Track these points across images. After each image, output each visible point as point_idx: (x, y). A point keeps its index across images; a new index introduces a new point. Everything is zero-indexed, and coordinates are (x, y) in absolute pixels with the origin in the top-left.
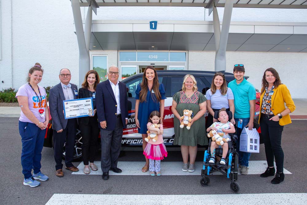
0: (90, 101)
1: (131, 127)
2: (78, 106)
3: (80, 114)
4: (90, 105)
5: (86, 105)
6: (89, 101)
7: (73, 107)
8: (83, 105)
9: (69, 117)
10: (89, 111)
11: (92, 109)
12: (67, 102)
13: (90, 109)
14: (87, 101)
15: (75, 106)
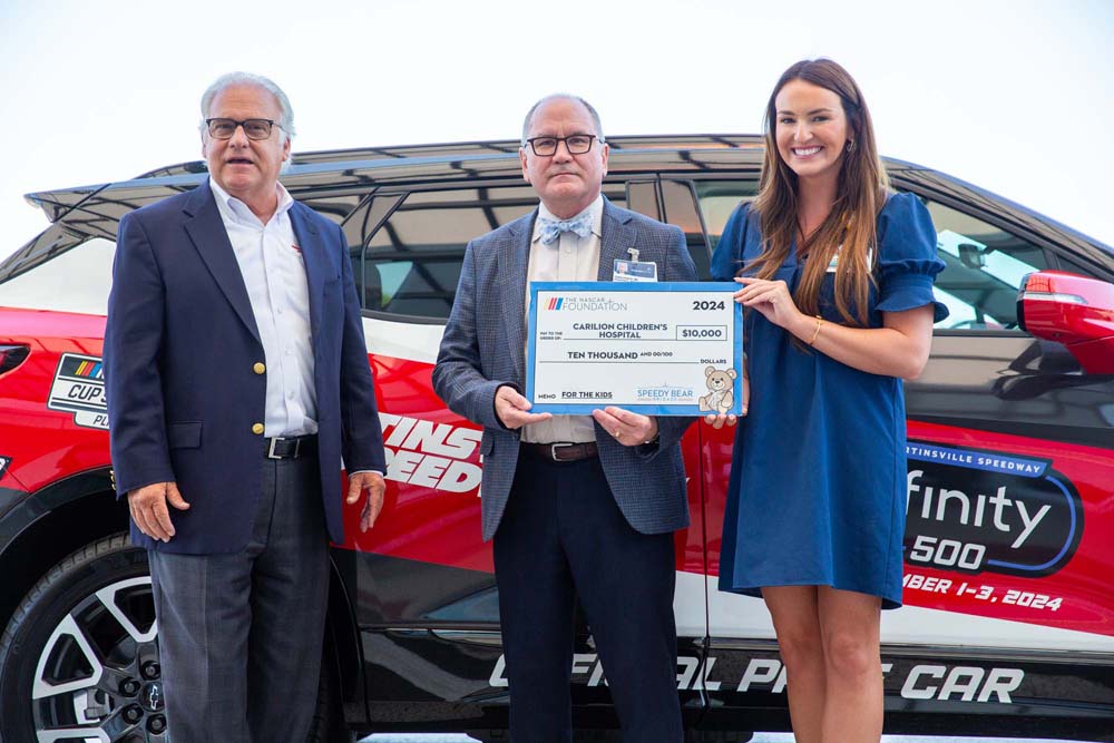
0: (722, 306)
1: (938, 560)
2: (628, 331)
3: (641, 393)
4: (718, 333)
5: (694, 333)
6: (714, 306)
7: (595, 333)
8: (671, 327)
9: (559, 400)
10: (712, 378)
11: (730, 364)
12: (558, 295)
13: (718, 367)
14: (698, 305)
15: (607, 331)
